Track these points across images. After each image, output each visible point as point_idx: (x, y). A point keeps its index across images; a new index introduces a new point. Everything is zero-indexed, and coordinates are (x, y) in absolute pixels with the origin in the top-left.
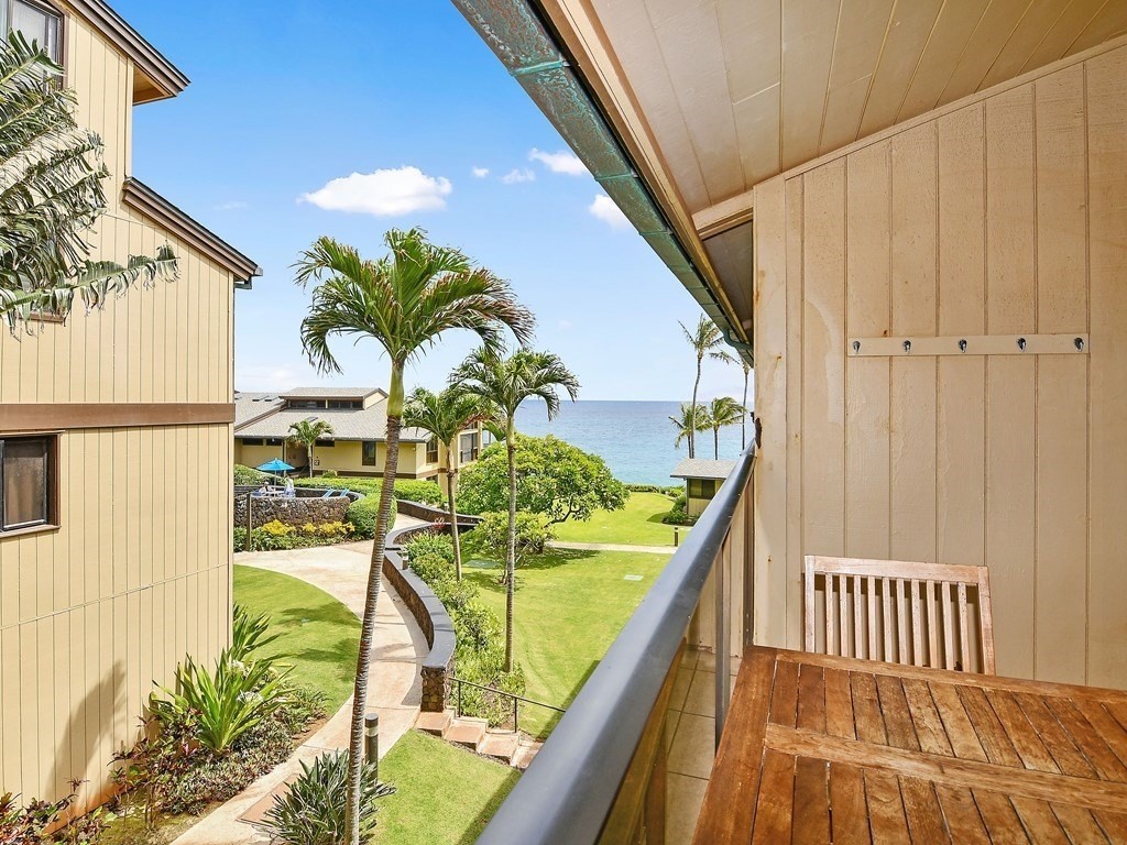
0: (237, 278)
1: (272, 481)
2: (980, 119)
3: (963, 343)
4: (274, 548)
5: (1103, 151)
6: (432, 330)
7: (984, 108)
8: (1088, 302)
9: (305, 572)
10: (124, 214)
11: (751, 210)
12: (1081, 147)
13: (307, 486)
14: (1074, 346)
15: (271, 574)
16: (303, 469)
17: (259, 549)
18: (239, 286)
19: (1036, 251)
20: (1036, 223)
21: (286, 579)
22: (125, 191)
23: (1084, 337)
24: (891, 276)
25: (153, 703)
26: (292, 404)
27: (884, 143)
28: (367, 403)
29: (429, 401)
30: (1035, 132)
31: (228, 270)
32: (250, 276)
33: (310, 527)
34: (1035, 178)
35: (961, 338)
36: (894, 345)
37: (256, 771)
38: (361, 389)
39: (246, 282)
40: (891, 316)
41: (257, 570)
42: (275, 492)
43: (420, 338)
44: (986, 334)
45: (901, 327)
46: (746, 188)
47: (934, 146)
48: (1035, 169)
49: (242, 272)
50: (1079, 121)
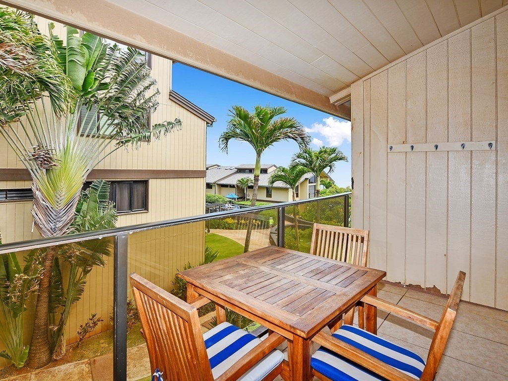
0: (207, 123)
1: (230, 202)
2: (446, 48)
3: (436, 147)
4: (229, 229)
5: (504, 57)
6: (272, 142)
7: (448, 43)
8: (496, 126)
9: (239, 239)
10: (170, 102)
11: (350, 95)
12: (493, 56)
13: (244, 205)
14: (488, 147)
15: (226, 238)
16: (243, 198)
17: (223, 229)
18: (208, 126)
19: (471, 104)
20: (471, 92)
21: (232, 241)
22: (170, 95)
23: (494, 143)
24: (406, 118)
25: (177, 278)
26: (240, 171)
27: (404, 62)
28: (269, 171)
29: (284, 170)
30: (471, 51)
31: (204, 120)
32: (212, 122)
33: (243, 221)
34: (471, 71)
35: (436, 144)
36: (407, 148)
37: (209, 309)
38: (266, 165)
39: (211, 125)
40: (406, 135)
41: (221, 237)
42: (231, 206)
43: (268, 144)
44: (448, 142)
45: (411, 140)
46: (348, 86)
47: (425, 62)
48: (471, 68)
49: (210, 121)
50: (493, 44)
